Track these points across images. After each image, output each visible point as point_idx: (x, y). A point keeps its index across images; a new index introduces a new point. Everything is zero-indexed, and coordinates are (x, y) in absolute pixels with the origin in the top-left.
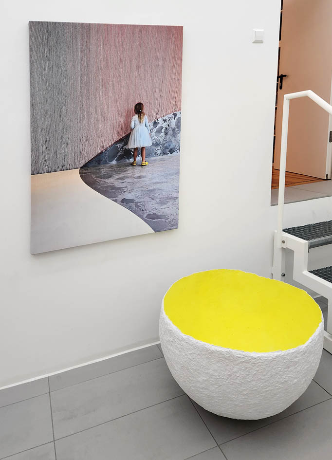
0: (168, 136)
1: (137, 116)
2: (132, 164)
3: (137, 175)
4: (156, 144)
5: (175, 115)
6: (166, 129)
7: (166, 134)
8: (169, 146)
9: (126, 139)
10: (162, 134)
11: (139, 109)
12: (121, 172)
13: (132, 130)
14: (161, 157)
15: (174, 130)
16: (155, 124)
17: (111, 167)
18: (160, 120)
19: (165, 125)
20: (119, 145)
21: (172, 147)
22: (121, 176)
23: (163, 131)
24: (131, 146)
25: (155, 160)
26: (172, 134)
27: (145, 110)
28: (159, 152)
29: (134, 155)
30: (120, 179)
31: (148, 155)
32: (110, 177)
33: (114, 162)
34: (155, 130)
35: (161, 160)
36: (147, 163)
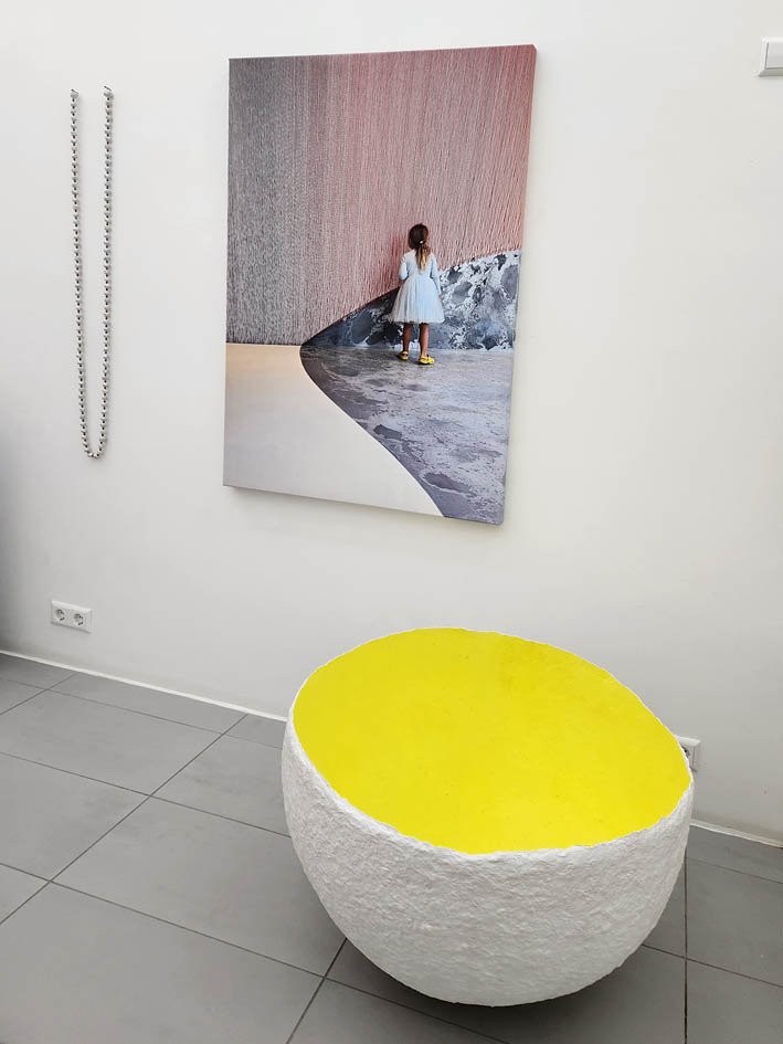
0: (482, 308)
1: (413, 252)
2: (399, 357)
3: (408, 382)
4: (453, 321)
5: (502, 259)
6: (478, 290)
7: (478, 301)
8: (485, 329)
9: (388, 300)
10: (469, 300)
11: (418, 238)
12: (375, 368)
13: (401, 282)
14: (464, 352)
15: (497, 294)
16: (454, 275)
17: (358, 353)
18: (465, 268)
19: (475, 280)
20: (374, 312)
21: (490, 333)
22: (376, 376)
23: (471, 292)
24: (399, 316)
25: (449, 357)
26: (492, 302)
27: (433, 240)
28: (460, 340)
29: (403, 337)
30: (373, 382)
31: (436, 343)
32: (355, 374)
33: (363, 345)
34: (451, 289)
35: (464, 359)
36: (431, 360)
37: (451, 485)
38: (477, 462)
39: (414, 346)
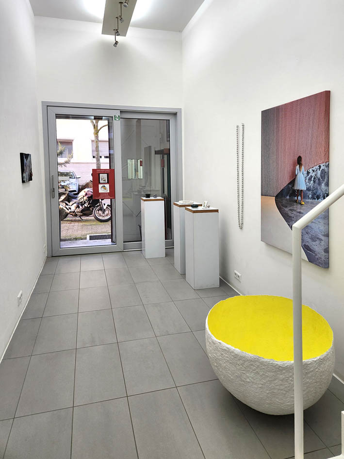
0: (316, 184)
1: (298, 166)
2: (296, 201)
3: (299, 210)
4: (308, 189)
5: (320, 166)
6: (314, 178)
7: (314, 182)
8: (317, 192)
10: (312, 182)
11: (299, 161)
12: (291, 205)
13: (296, 176)
14: (311, 200)
15: (319, 179)
16: (308, 173)
17: (287, 200)
18: (311, 171)
19: (313, 174)
20: (290, 186)
21: (318, 194)
22: (291, 208)
23: (312, 179)
24: (296, 188)
25: (308, 202)
26: (318, 182)
27: (303, 162)
28: (310, 196)
29: (297, 195)
30: (290, 210)
31: (304, 197)
32: (286, 207)
33: (288, 197)
34: (308, 178)
35: (312, 203)
36: (304, 203)
37: (310, 250)
38: (316, 242)
39: (299, 198)
